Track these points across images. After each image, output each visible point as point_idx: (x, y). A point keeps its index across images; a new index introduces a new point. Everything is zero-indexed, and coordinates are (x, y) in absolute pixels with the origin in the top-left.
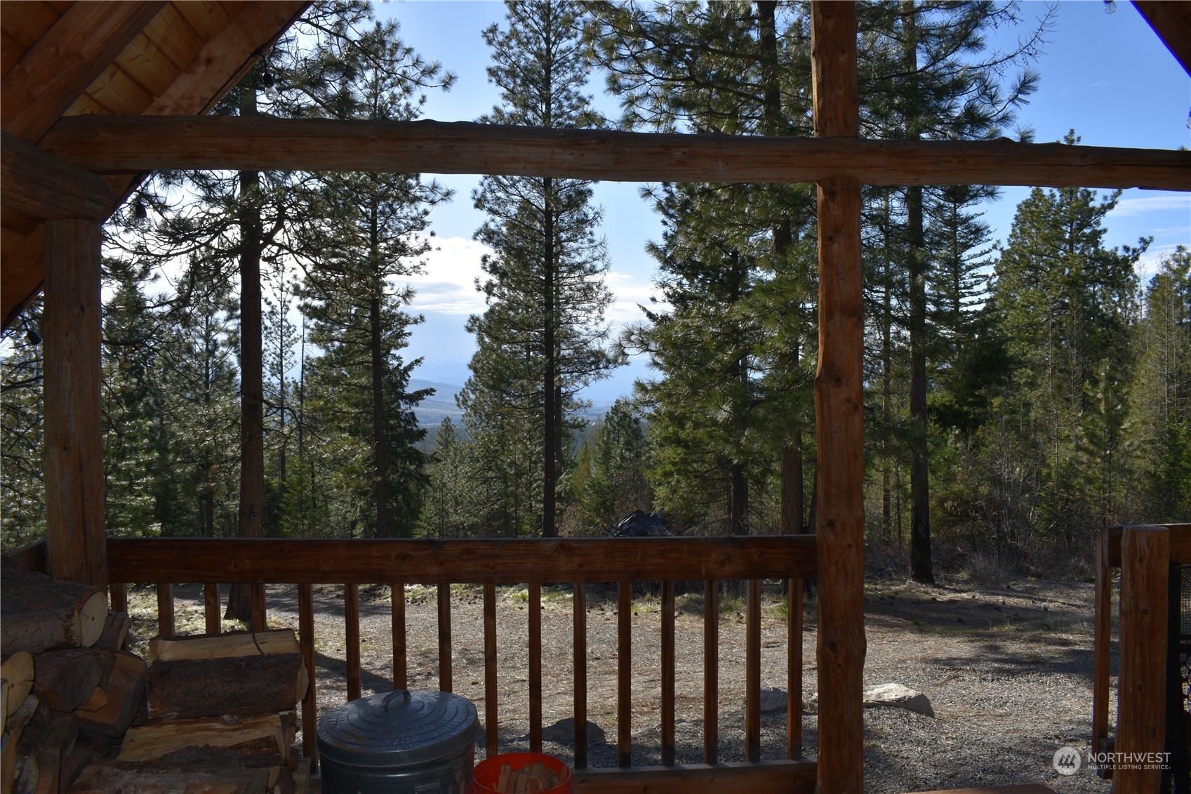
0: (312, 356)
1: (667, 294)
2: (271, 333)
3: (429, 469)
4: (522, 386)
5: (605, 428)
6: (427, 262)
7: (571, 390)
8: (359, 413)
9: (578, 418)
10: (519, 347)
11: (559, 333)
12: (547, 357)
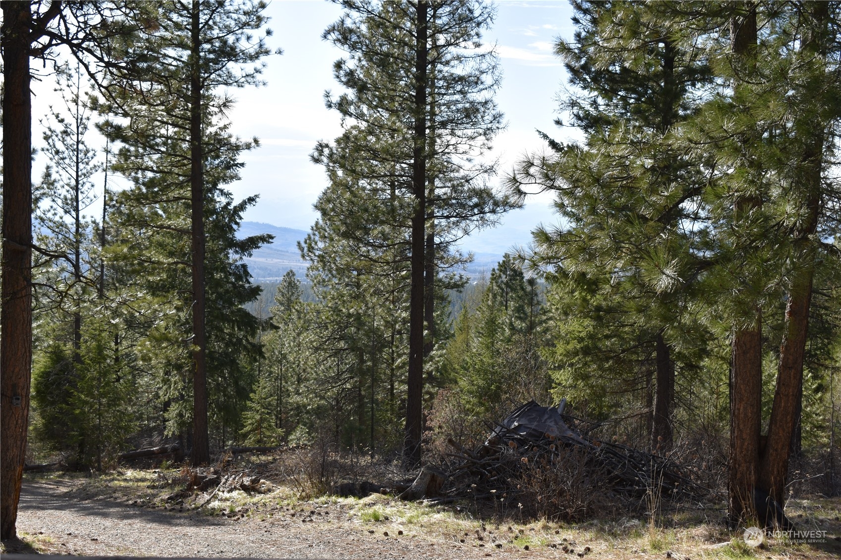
1: (578, 117)
2: (63, 159)
3: (266, 337)
4: (383, 233)
5: (490, 290)
6: (263, 70)
7: (447, 239)
8: (172, 264)
9: (454, 275)
10: (381, 183)
11: (433, 165)
12: (417, 197)
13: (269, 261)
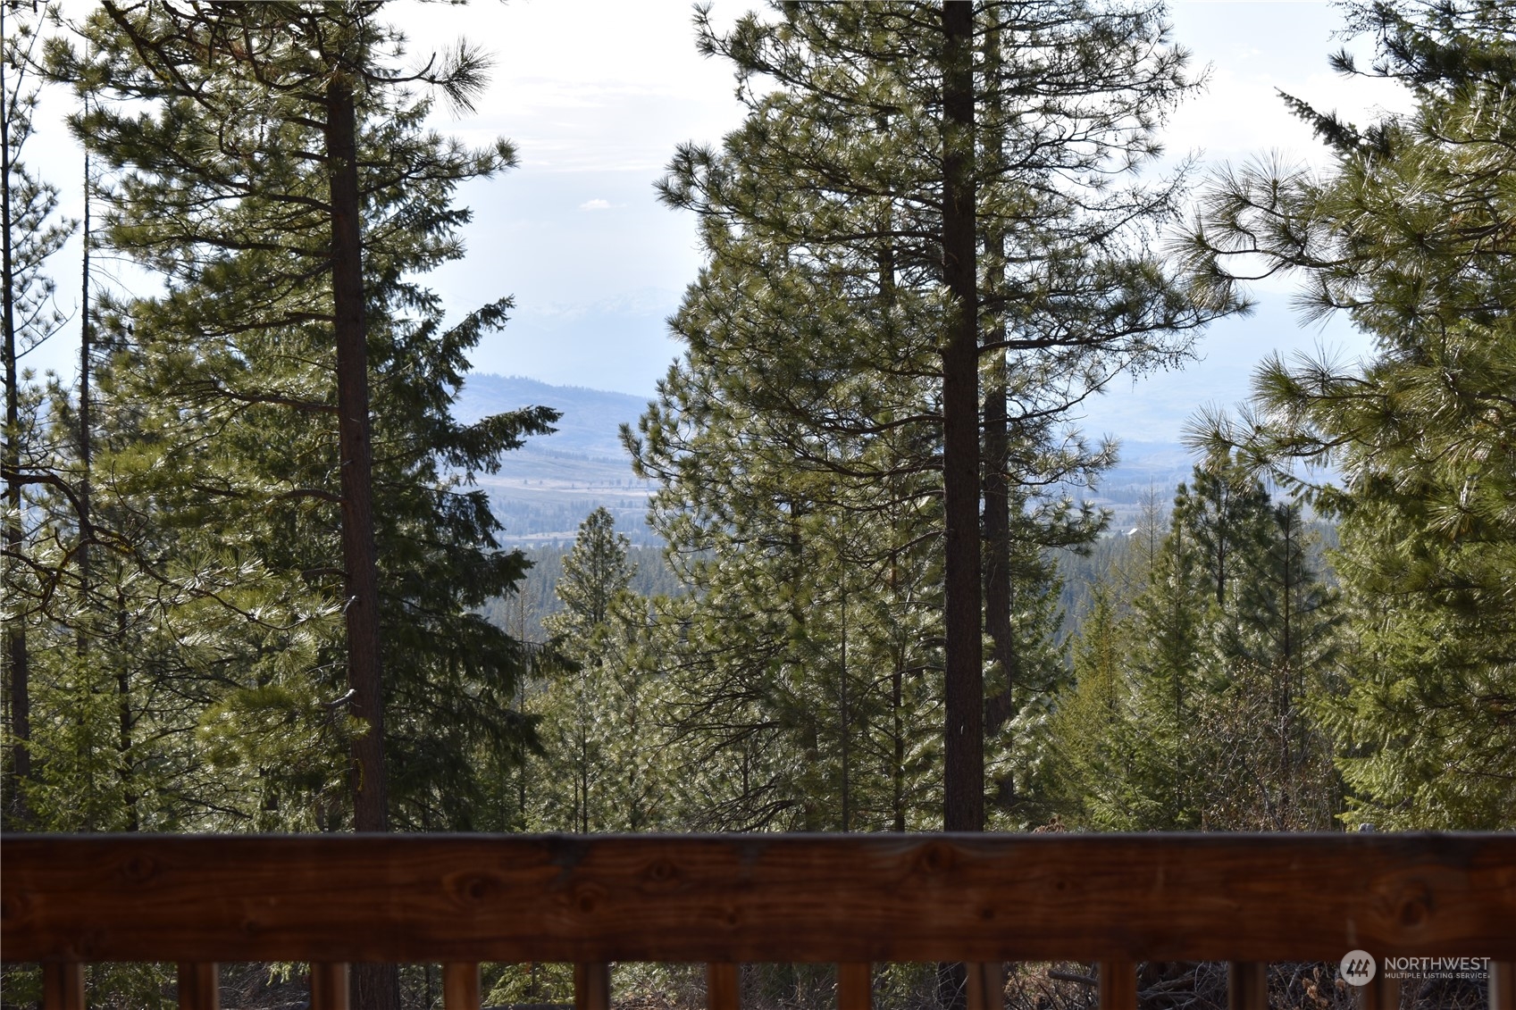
0: (121, 296)
3: (536, 696)
4: (865, 396)
5: (1172, 546)
7: (1042, 406)
8: (288, 496)
9: (1068, 506)
10: (851, 251)
11: (998, 202)
12: (954, 292)
13: (533, 485)
